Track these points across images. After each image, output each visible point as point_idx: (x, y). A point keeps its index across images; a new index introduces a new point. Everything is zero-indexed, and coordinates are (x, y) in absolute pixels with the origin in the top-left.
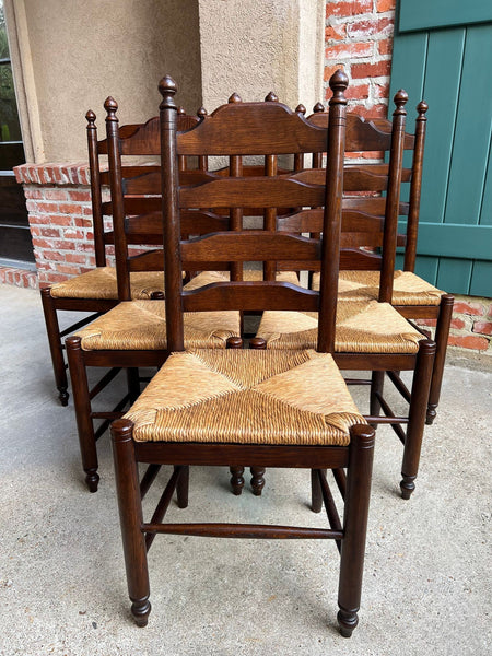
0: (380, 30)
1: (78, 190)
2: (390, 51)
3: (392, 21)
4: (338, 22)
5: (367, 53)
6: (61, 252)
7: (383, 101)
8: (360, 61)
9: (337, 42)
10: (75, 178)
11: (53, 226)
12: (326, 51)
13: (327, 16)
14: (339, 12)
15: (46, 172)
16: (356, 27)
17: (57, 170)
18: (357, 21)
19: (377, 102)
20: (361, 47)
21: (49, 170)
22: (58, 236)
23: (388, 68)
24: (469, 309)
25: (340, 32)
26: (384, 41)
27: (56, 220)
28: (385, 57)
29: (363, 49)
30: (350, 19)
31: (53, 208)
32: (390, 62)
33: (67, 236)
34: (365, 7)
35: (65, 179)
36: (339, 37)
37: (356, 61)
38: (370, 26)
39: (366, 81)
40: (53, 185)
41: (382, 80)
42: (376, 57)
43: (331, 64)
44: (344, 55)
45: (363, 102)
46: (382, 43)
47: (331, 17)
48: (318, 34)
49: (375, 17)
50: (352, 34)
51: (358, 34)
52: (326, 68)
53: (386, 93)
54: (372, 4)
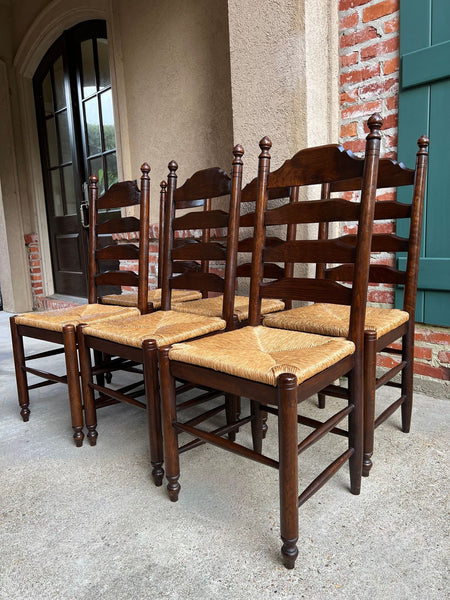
0: (387, 89)
1: (154, 243)
2: (397, 105)
3: (397, 80)
4: (350, 88)
5: (377, 110)
7: (393, 149)
9: (350, 104)
10: (151, 234)
12: (342, 112)
13: (341, 85)
14: (352, 80)
16: (366, 90)
18: (367, 84)
19: (387, 151)
20: (371, 105)
23: (395, 121)
25: (352, 96)
26: (392, 98)
28: (393, 112)
29: (373, 107)
30: (361, 84)
32: (397, 115)
34: (373, 72)
36: (352, 100)
37: (368, 118)
38: (378, 87)
41: (391, 131)
42: (385, 112)
43: (347, 123)
44: (357, 114)
46: (390, 100)
47: (345, 85)
49: (382, 79)
50: (363, 96)
51: (368, 96)
52: (342, 127)
53: (395, 142)
54: (379, 69)
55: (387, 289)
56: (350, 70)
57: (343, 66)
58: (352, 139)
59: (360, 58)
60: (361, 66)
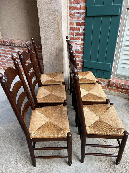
0: (82, 14)
1: (11, 47)
2: (85, 20)
3: (85, 13)
4: (72, 11)
5: (80, 20)
6: (8, 61)
7: (83, 32)
8: (78, 22)
9: (72, 16)
10: (10, 44)
11: (6, 55)
12: (70, 18)
13: (70, 10)
14: (73, 9)
15: (2, 42)
16: (77, 13)
17: (5, 42)
18: (77, 11)
19: (82, 32)
20: (78, 18)
21: (3, 42)
22: (7, 57)
23: (84, 24)
24: (103, 81)
25: (73, 14)
27: (6, 54)
28: (84, 21)
29: (79, 19)
30: (75, 11)
31: (5, 50)
32: (85, 23)
33: (9, 58)
34: (79, 8)
35: (8, 44)
36: (73, 15)
37: (77, 22)
38: (80, 13)
39: (79, 27)
40: (4, 45)
41: (83, 27)
42: (82, 21)
43: (71, 21)
44: (74, 20)
45: (79, 31)
46: (83, 18)
47: (71, 10)
48: (67, 16)
49: (81, 11)
50: (76, 15)
51: (77, 15)
52: (70, 23)
53: (84, 30)
54: (80, 8)
55: (81, 67)
56: (72, 6)
57: (70, 4)
58: (73, 27)
59: (75, 3)
60: (75, 5)
